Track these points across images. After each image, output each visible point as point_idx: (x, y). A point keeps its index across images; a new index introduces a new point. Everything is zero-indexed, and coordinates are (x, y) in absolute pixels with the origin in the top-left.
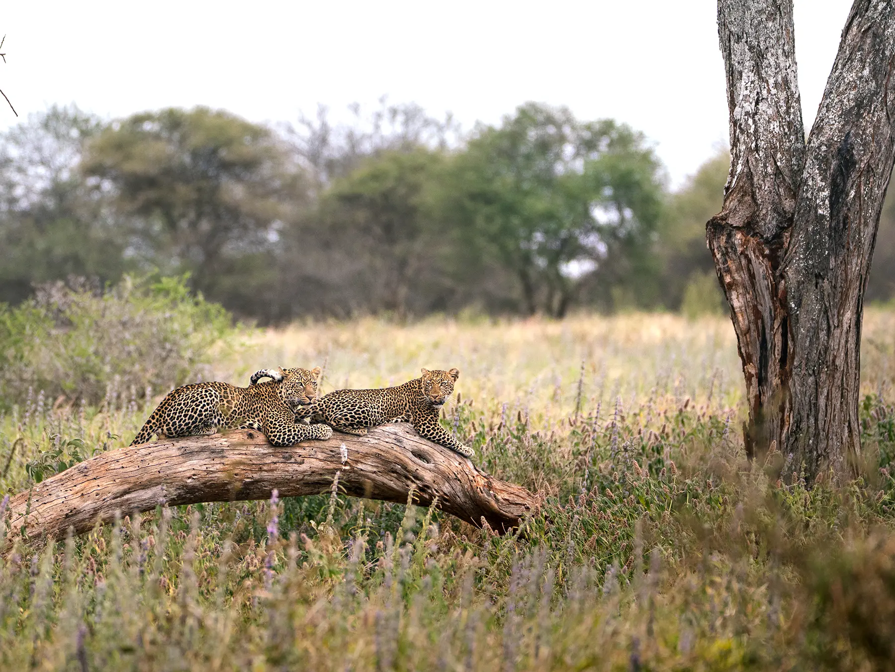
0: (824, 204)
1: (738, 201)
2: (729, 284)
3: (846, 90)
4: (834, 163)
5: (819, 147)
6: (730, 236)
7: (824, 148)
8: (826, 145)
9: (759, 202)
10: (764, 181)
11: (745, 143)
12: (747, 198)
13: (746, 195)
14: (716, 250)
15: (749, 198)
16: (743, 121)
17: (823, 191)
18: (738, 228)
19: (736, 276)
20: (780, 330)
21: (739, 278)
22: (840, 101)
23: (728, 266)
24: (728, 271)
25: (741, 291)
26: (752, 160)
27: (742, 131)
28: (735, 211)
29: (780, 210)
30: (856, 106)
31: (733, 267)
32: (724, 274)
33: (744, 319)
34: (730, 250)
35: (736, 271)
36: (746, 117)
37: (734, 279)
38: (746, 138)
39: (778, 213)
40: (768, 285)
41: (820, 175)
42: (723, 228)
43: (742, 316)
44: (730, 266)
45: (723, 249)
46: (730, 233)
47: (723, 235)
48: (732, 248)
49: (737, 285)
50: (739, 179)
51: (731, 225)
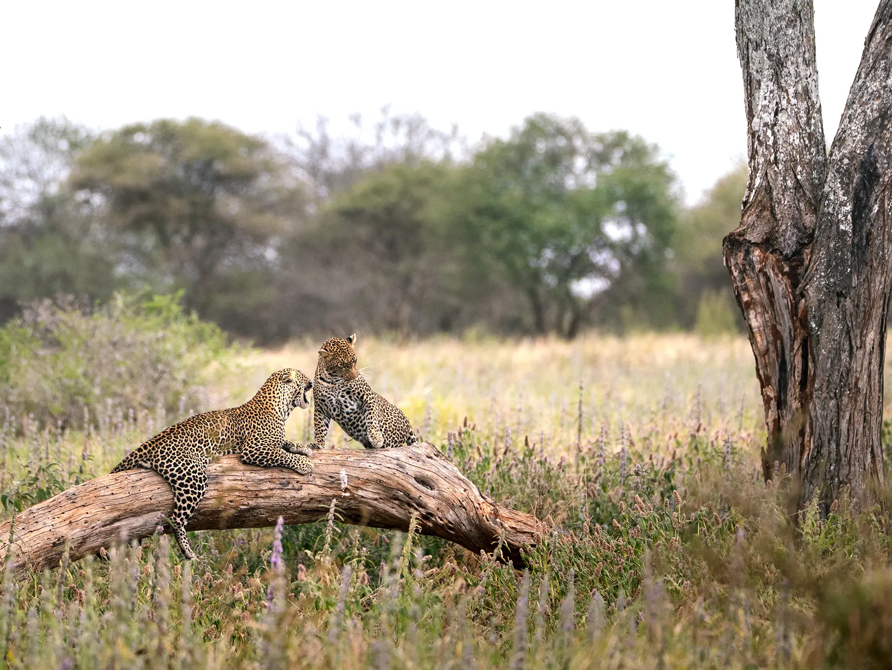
0: (846, 219)
1: (757, 216)
2: (747, 303)
3: (869, 100)
4: (856, 176)
5: (841, 160)
6: (748, 253)
7: (846, 161)
8: (848, 158)
9: (778, 217)
10: (783, 195)
11: (763, 155)
12: (766, 213)
13: (764, 210)
14: (733, 268)
15: (768, 213)
16: (761, 133)
17: (845, 205)
18: (756, 244)
19: (754, 295)
20: (801, 351)
21: (757, 297)
22: (863, 111)
23: (745, 284)
24: (746, 289)
25: (759, 310)
26: (771, 173)
27: (761, 143)
28: (753, 226)
29: (800, 225)
30: (880, 116)
31: (751, 285)
32: (742, 293)
33: (762, 340)
34: (748, 267)
35: (755, 289)
36: (765, 129)
37: (752, 298)
38: (765, 150)
39: (798, 228)
40: (788, 304)
41: (842, 189)
42: (740, 244)
43: (761, 336)
44: (748, 284)
45: (741, 266)
46: (748, 249)
47: (740, 251)
48: (750, 265)
49: (755, 304)
50: (757, 193)
51: (749, 242)
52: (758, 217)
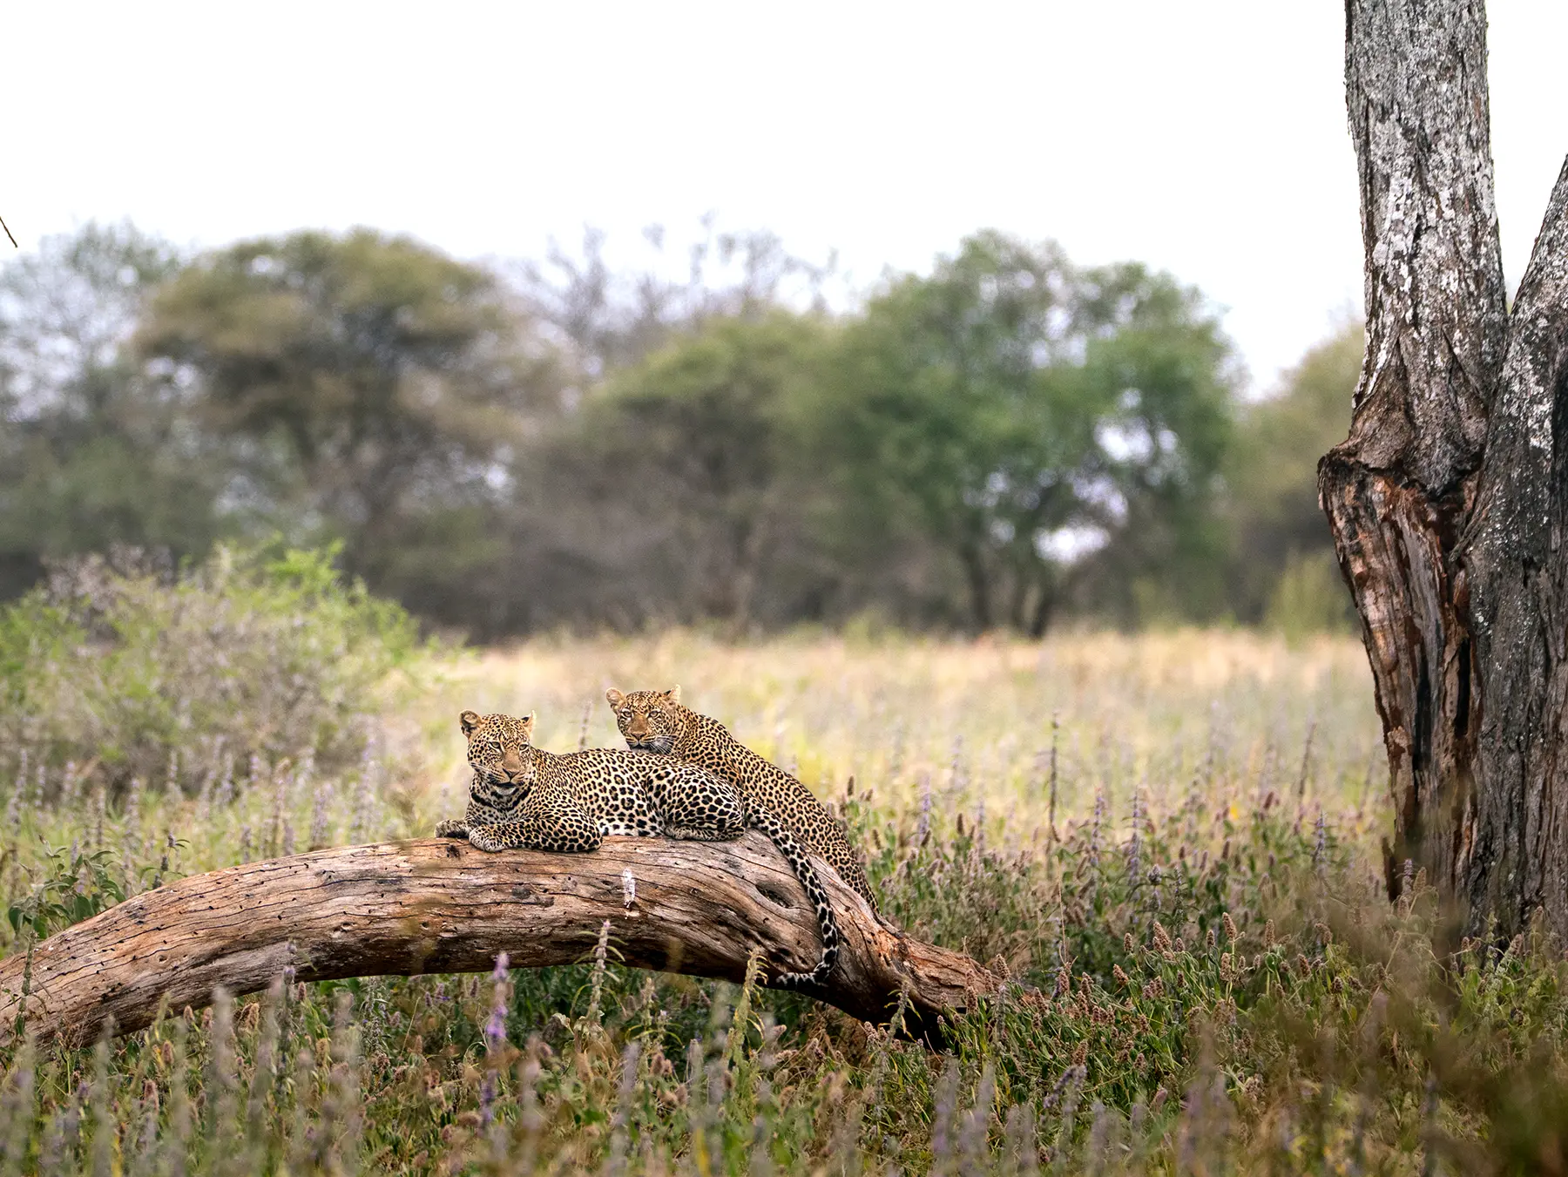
0: (1541, 427)
1: (1380, 419)
2: (1360, 576)
4: (1561, 351)
5: (1533, 321)
6: (1362, 486)
7: (1542, 322)
8: (1546, 317)
9: (1419, 422)
10: (1428, 382)
11: (1393, 310)
12: (1397, 415)
13: (1394, 409)
14: (1335, 513)
15: (1401, 414)
16: (1389, 269)
17: (1541, 402)
18: (1378, 471)
19: (1374, 562)
20: (1456, 664)
21: (1379, 566)
23: (1358, 543)
24: (1359, 552)
25: (1383, 591)
26: (1406, 342)
27: (1388, 289)
28: (1372, 439)
29: (1458, 438)
31: (1368, 545)
32: (1352, 558)
33: (1387, 644)
34: (1362, 513)
35: (1374, 552)
36: (1397, 262)
37: (1370, 568)
38: (1395, 302)
39: (1454, 443)
40: (1434, 579)
41: (1535, 374)
42: (1350, 470)
43: (1385, 637)
44: (1362, 543)
45: (1350, 510)
46: (1364, 480)
47: (1349, 484)
48: (1366, 509)
49: (1374, 578)
50: (1382, 379)
51: (1366, 466)
52: (1382, 421)
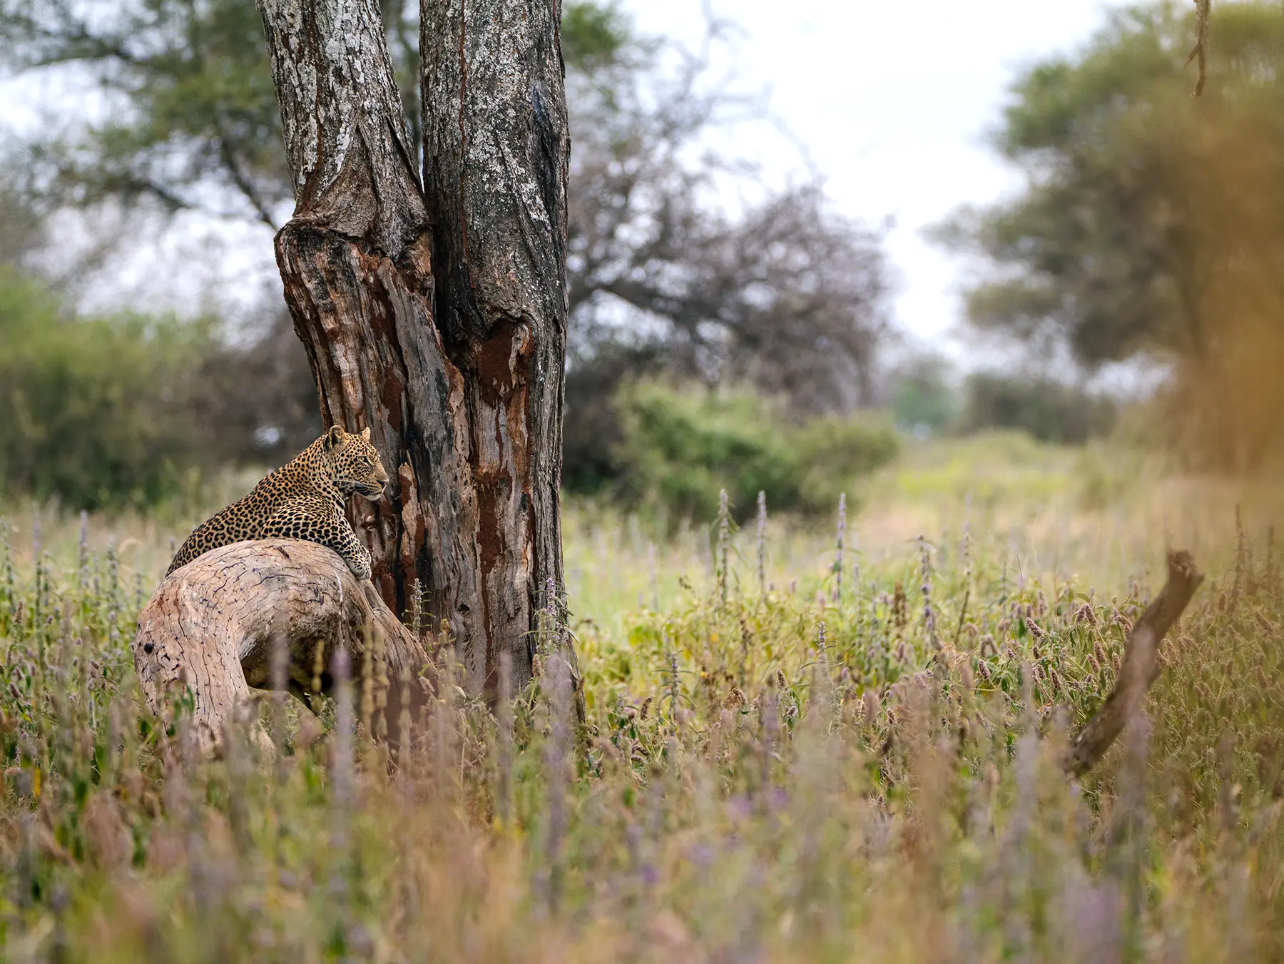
0: (534, 202)
1: (353, 194)
2: (333, 331)
3: (514, 19)
4: (531, 137)
5: (503, 111)
6: (338, 253)
7: (511, 113)
8: (514, 108)
9: (382, 197)
10: (383, 163)
11: (349, 99)
12: (367, 191)
13: (364, 186)
14: (304, 275)
15: (369, 190)
16: (343, 64)
17: (527, 181)
18: (354, 240)
19: (346, 320)
20: (463, 410)
21: (349, 323)
22: (511, 36)
23: (331, 303)
24: (332, 310)
25: (351, 344)
26: (364, 127)
27: (341, 80)
28: (349, 212)
29: (406, 213)
30: (535, 46)
31: (341, 304)
32: (323, 315)
33: (356, 391)
34: (339, 275)
35: (347, 311)
36: (350, 57)
37: (341, 325)
38: (351, 92)
39: (403, 217)
40: (433, 334)
41: (514, 157)
42: (321, 237)
43: (353, 385)
44: (336, 302)
45: (323, 274)
46: (340, 246)
47: (320, 250)
48: (344, 272)
49: (344, 333)
50: (348, 158)
51: (345, 236)
52: (355, 196)
